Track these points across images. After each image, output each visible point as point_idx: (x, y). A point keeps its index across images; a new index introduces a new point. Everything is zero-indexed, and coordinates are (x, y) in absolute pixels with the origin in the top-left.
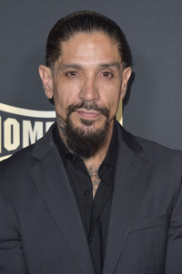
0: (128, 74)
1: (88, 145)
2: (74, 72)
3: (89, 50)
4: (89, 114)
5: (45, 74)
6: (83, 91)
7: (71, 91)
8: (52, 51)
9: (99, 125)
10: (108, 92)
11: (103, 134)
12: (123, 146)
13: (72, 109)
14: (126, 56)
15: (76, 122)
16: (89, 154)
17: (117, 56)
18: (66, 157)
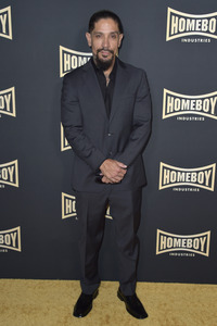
1: (105, 66)
2: (100, 35)
3: (106, 26)
4: (106, 53)
5: (88, 36)
6: (103, 43)
7: (98, 43)
8: (91, 27)
9: (109, 58)
10: (113, 44)
11: (111, 61)
12: (119, 67)
13: (99, 51)
14: (121, 29)
15: (101, 56)
16: (106, 69)
17: (117, 29)
18: (96, 70)
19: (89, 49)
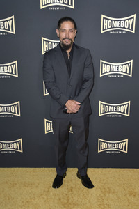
0: (76, 31)
1: (68, 47)
2: (64, 31)
3: (67, 26)
4: (67, 40)
5: (57, 31)
6: (66, 35)
7: (63, 35)
8: (59, 26)
9: (69, 43)
10: (71, 35)
11: (70, 45)
12: (75, 48)
13: (63, 39)
14: (76, 27)
15: (64, 42)
16: (67, 49)
18: (62, 50)
19: (58, 39)
